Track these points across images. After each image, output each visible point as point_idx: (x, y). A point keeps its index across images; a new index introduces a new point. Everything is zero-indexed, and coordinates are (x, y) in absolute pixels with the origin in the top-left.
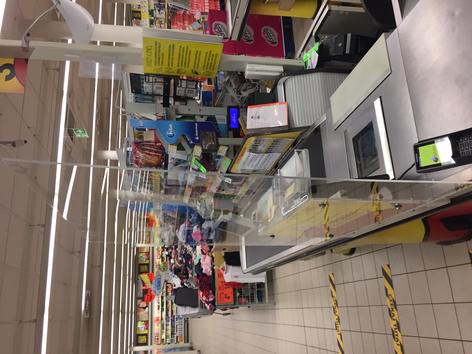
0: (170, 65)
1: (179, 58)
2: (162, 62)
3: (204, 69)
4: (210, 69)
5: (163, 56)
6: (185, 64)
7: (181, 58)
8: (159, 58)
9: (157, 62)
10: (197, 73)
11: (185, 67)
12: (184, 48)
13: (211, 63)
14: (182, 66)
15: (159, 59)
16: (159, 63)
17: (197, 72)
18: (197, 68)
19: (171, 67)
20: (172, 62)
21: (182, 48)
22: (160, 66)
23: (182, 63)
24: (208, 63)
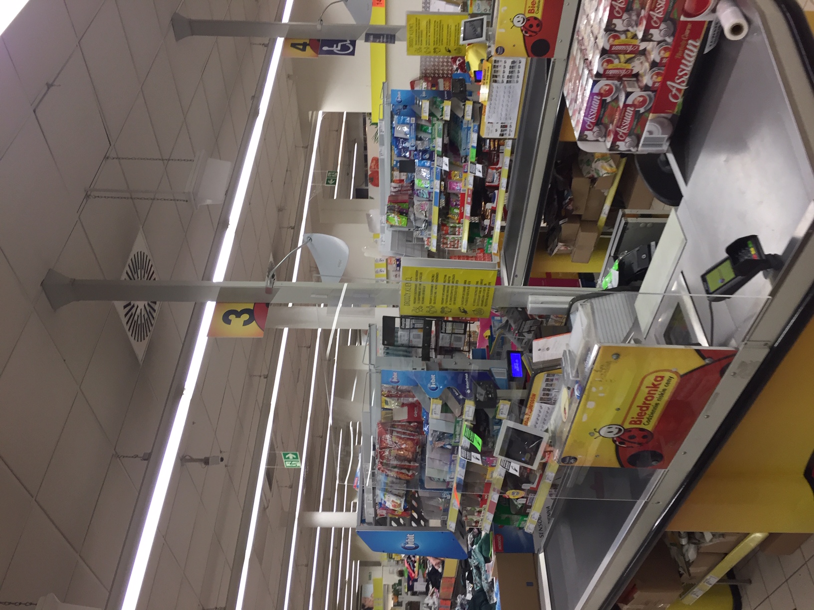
0: (433, 302)
1: (444, 291)
2: (423, 298)
3: (474, 305)
4: (482, 305)
5: (424, 291)
6: (451, 299)
7: (446, 291)
8: (420, 292)
9: (417, 299)
10: (465, 312)
11: (450, 304)
12: (449, 277)
13: (483, 296)
14: (447, 302)
15: (419, 295)
16: (419, 299)
17: (466, 310)
18: (466, 305)
19: (434, 305)
20: (435, 297)
21: (447, 278)
22: (421, 304)
23: (447, 299)
24: (479, 296)
